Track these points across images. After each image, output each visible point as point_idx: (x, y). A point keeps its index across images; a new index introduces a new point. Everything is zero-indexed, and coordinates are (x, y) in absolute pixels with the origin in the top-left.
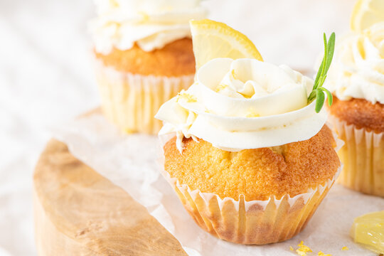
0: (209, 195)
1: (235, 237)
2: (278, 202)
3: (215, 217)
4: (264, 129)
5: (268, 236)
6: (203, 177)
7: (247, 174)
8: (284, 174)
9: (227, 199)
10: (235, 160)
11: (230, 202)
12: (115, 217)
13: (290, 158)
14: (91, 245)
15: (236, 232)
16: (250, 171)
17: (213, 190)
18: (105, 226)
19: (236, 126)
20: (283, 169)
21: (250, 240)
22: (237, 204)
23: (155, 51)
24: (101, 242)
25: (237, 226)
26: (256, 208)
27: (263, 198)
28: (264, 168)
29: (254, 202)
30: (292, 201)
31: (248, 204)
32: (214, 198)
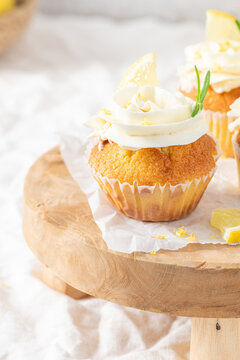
0: (114, 180)
1: (136, 215)
2: (162, 188)
3: (120, 198)
4: (154, 135)
5: (159, 215)
6: (111, 167)
7: (141, 167)
8: (168, 169)
9: (125, 184)
10: (133, 157)
11: (127, 186)
12: (67, 198)
13: (174, 158)
14: (40, 214)
15: (136, 210)
16: (144, 165)
17: (116, 177)
18: (56, 203)
19: (133, 131)
20: (167, 165)
21: (147, 217)
22: (132, 187)
23: (223, 94)
24: (47, 212)
25: (136, 206)
26: (146, 191)
27: (151, 184)
28: (154, 164)
29: (144, 187)
30: (173, 188)
31: (140, 188)
32: (117, 183)
